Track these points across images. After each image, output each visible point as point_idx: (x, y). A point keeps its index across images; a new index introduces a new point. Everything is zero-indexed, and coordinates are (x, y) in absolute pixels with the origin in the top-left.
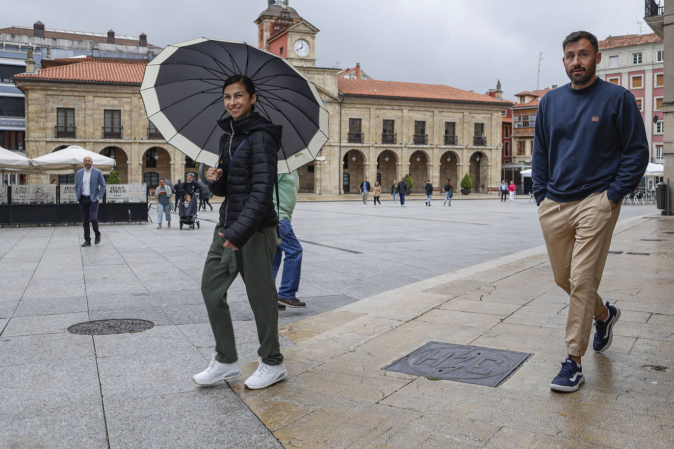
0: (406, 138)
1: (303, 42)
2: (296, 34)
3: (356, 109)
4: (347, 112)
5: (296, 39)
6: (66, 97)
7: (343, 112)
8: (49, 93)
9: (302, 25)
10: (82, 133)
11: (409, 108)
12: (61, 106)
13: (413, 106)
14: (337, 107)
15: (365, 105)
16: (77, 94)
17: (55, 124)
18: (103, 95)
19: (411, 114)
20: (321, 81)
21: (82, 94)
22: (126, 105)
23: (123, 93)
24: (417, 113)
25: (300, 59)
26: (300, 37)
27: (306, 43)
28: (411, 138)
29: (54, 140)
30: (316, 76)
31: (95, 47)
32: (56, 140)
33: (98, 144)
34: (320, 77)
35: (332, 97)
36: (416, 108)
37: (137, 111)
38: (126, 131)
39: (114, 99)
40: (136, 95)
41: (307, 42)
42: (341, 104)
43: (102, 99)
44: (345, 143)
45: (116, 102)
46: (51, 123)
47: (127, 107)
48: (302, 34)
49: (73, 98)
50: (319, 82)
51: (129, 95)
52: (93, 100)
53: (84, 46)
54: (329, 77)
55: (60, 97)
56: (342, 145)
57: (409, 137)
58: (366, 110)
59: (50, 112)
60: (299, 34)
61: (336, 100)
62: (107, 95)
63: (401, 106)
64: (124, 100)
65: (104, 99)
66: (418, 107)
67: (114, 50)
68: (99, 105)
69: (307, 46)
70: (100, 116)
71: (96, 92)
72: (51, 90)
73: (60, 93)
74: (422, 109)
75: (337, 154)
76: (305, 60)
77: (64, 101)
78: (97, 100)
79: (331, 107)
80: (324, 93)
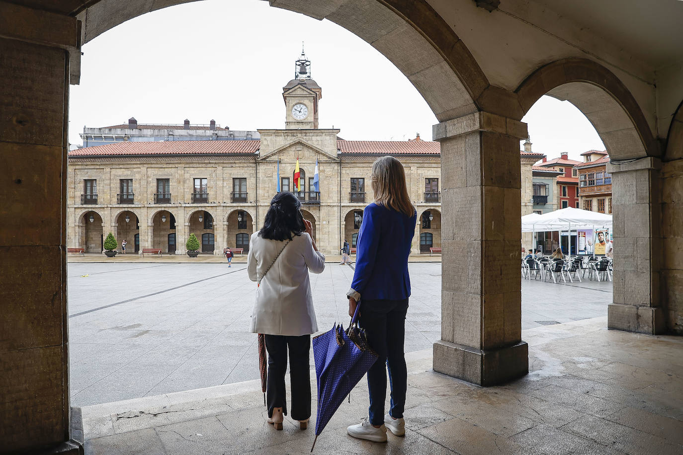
0: (415, 196)
1: (302, 106)
2: (293, 98)
3: (358, 169)
4: (348, 172)
5: (294, 103)
6: (90, 170)
7: (343, 172)
8: (77, 167)
9: (299, 89)
10: (102, 200)
11: (418, 165)
12: (86, 178)
13: (422, 163)
14: (336, 167)
15: (367, 164)
16: (98, 167)
17: (82, 193)
18: (117, 167)
19: (420, 171)
20: (320, 143)
21: (102, 167)
22: (136, 175)
23: (134, 164)
24: (429, 170)
25: (298, 122)
26: (298, 101)
27: (304, 107)
28: (421, 196)
29: (80, 206)
30: (314, 138)
31: (171, 133)
32: (82, 206)
33: (115, 209)
34: (319, 138)
35: (330, 158)
36: (426, 165)
37: (145, 180)
38: (137, 198)
39: (127, 169)
40: (145, 165)
41: (305, 105)
42: (340, 163)
43: (118, 170)
44: (346, 202)
45: (129, 173)
46: (79, 192)
47: (138, 176)
48: (300, 98)
49: (95, 170)
50: (317, 143)
51: (138, 166)
52: (110, 172)
53: (162, 134)
54: (328, 138)
55: (86, 170)
56: (342, 205)
57: (418, 195)
58: (369, 169)
59: (79, 183)
60: (297, 99)
61: (334, 160)
62: (121, 166)
63: (409, 163)
64: (135, 170)
65: (119, 170)
66: (427, 163)
67: (186, 134)
68: (115, 175)
69: (306, 110)
70: (116, 185)
71: (112, 164)
72: (78, 165)
73: (85, 167)
74: (434, 165)
75: (337, 214)
76: (302, 122)
77: (89, 174)
78: (113, 172)
79: (329, 167)
80: (322, 154)
